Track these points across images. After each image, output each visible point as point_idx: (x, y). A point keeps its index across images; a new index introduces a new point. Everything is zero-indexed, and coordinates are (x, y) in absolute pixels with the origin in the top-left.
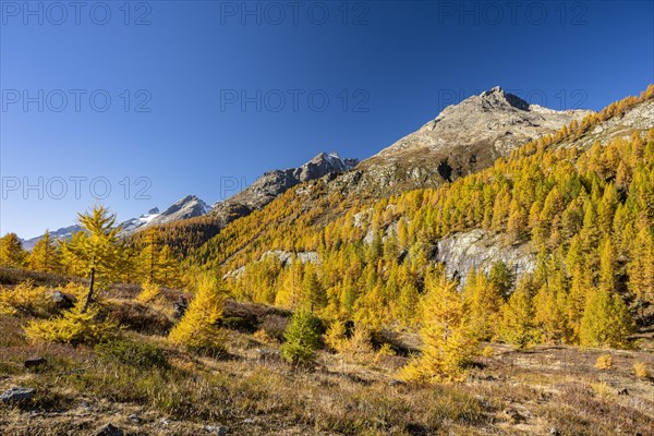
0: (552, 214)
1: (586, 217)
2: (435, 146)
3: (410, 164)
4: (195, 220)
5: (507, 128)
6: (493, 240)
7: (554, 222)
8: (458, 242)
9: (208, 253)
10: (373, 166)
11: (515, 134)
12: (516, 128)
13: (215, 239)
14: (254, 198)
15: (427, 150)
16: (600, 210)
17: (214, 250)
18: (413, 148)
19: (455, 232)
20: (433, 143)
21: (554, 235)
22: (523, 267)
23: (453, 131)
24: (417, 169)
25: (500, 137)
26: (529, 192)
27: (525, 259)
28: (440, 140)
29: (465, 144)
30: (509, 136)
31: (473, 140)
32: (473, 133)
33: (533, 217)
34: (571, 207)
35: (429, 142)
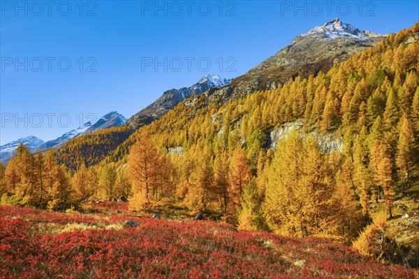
0: (359, 101)
1: (388, 100)
2: (288, 66)
3: (269, 79)
4: (113, 129)
5: (343, 49)
6: (313, 126)
7: (361, 107)
8: (286, 130)
9: (119, 153)
10: (242, 82)
11: (349, 53)
12: (350, 49)
13: (125, 143)
14: (157, 111)
15: (282, 69)
16: (400, 94)
17: (123, 151)
18: (273, 67)
19: (284, 123)
20: (287, 63)
21: (361, 119)
22: (335, 147)
23: (302, 53)
24: (274, 82)
25: (338, 56)
26: (342, 84)
27: (337, 141)
28: (293, 60)
29: (310, 63)
30: (344, 55)
31: (317, 59)
32: (317, 54)
33: (344, 104)
34: (376, 93)
35: (284, 62)
